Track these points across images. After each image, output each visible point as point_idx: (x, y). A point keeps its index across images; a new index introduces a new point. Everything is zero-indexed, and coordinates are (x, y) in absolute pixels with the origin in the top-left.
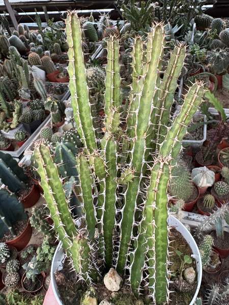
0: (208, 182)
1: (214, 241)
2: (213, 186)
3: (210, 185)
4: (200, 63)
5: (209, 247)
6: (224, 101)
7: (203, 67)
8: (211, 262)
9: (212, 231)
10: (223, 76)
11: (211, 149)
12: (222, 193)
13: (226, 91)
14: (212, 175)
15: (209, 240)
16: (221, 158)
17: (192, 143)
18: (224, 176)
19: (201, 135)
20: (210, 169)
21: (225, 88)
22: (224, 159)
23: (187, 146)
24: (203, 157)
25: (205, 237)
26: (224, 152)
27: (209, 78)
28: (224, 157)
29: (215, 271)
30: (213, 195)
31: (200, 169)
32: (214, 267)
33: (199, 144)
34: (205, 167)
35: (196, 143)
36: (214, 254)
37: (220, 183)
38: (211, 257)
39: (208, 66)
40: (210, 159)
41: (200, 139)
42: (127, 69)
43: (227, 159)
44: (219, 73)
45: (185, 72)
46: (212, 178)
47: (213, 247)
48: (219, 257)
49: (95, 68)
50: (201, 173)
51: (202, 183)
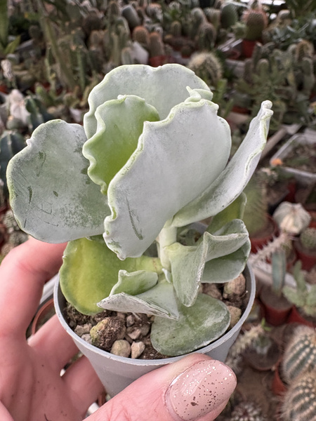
34: (299, 205)
37: (311, 231)
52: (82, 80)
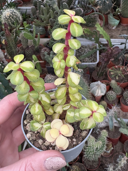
0: (102, 92)
1: (108, 134)
2: (105, 94)
3: (103, 94)
4: (92, 6)
5: (105, 139)
6: (110, 33)
7: (94, 8)
8: (106, 149)
9: (106, 127)
10: (108, 15)
11: (103, 68)
12: (112, 99)
13: (111, 26)
14: (104, 87)
15: (105, 134)
16: (110, 74)
17: (89, 65)
18: (112, 87)
19: (95, 59)
20: (102, 82)
21: (110, 24)
22: (112, 75)
23: (86, 67)
24: (98, 75)
25: (101, 132)
26: (112, 69)
27: (98, 17)
28: (112, 73)
29: (109, 155)
30: (106, 101)
31: (96, 83)
32: (109, 152)
33: (94, 65)
34: (99, 81)
35: (92, 64)
36: (108, 142)
37: (110, 92)
38: (107, 145)
39: (97, 8)
40: (102, 75)
41: (95, 62)
42: (37, 10)
43: (114, 74)
44: (105, 13)
45: (81, 12)
46: (105, 89)
47: (107, 138)
48: (112, 144)
49: (11, 9)
50: (97, 86)
51: (98, 93)
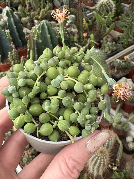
52: (42, 5)
